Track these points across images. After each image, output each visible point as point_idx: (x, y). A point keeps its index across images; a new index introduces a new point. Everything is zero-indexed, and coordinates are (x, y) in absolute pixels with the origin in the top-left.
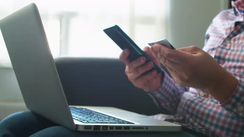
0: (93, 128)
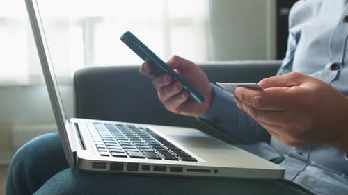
0: (108, 166)
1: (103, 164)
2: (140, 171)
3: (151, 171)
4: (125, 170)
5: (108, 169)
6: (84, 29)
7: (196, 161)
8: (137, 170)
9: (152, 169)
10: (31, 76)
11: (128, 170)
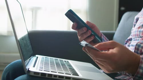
1: (38, 73)
2: (53, 77)
3: (57, 78)
4: (47, 76)
5: (40, 75)
6: (32, 12)
7: (78, 76)
8: (51, 77)
9: (58, 77)
10: (8, 32)
11: (48, 76)
